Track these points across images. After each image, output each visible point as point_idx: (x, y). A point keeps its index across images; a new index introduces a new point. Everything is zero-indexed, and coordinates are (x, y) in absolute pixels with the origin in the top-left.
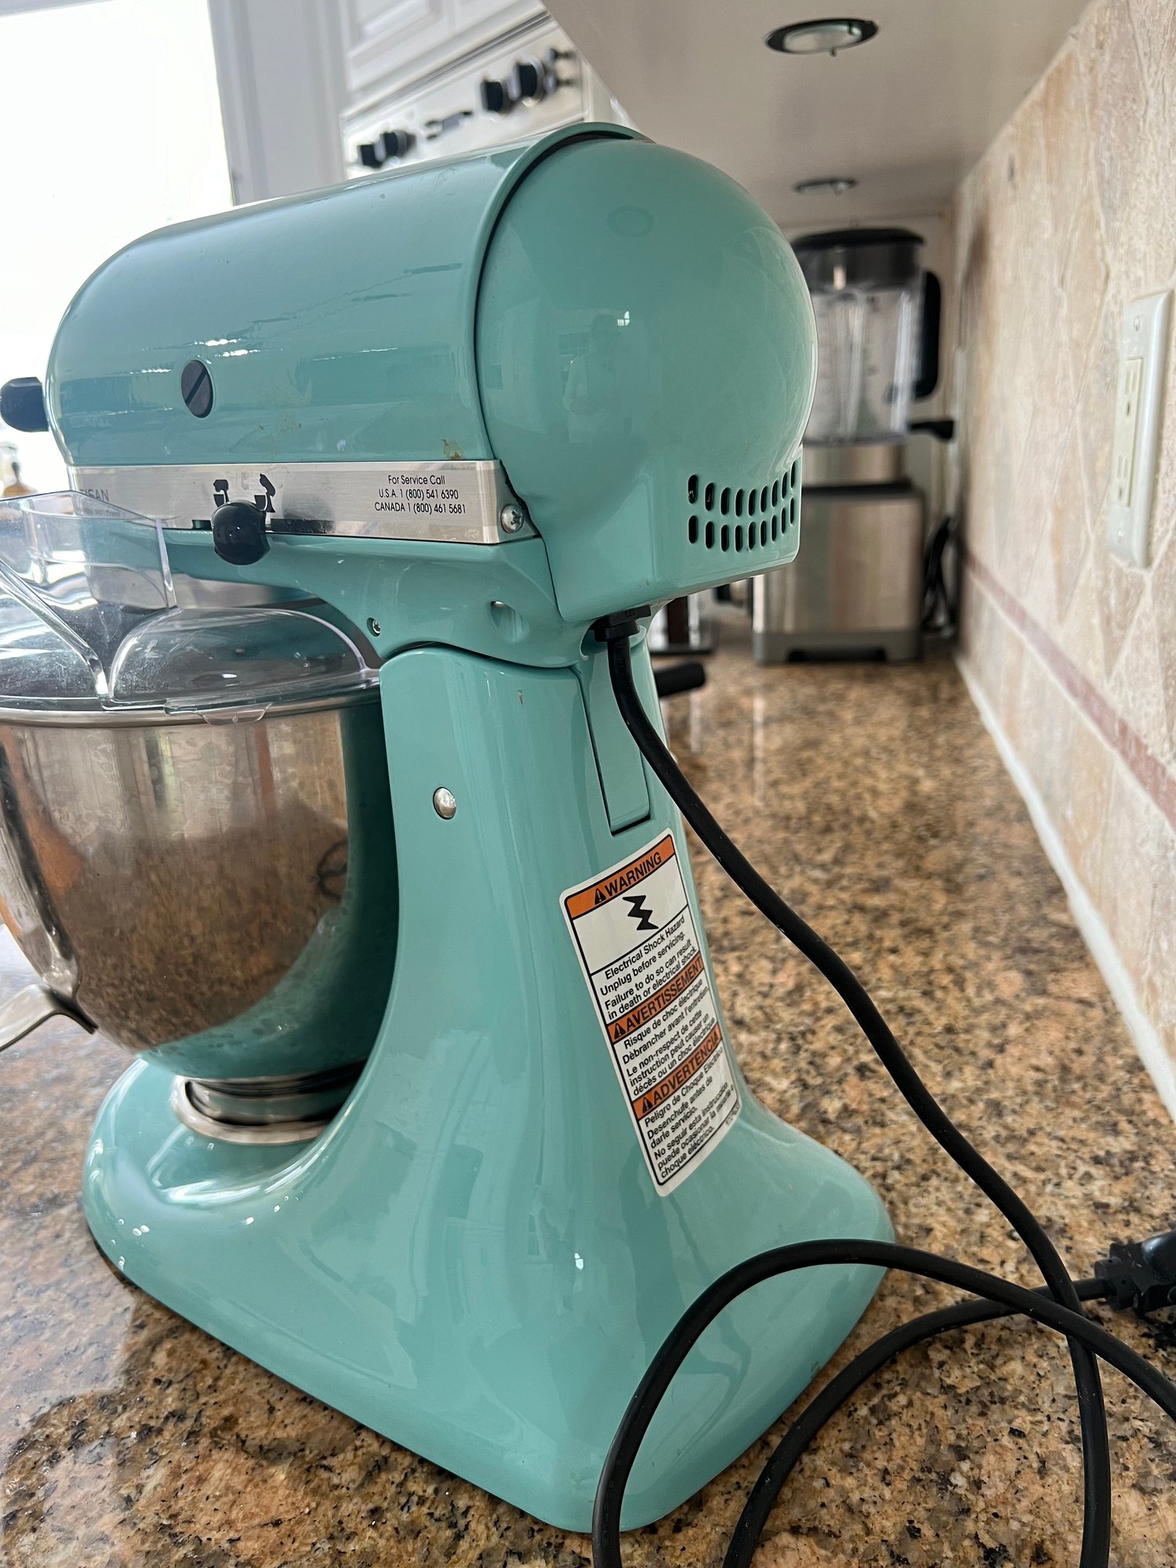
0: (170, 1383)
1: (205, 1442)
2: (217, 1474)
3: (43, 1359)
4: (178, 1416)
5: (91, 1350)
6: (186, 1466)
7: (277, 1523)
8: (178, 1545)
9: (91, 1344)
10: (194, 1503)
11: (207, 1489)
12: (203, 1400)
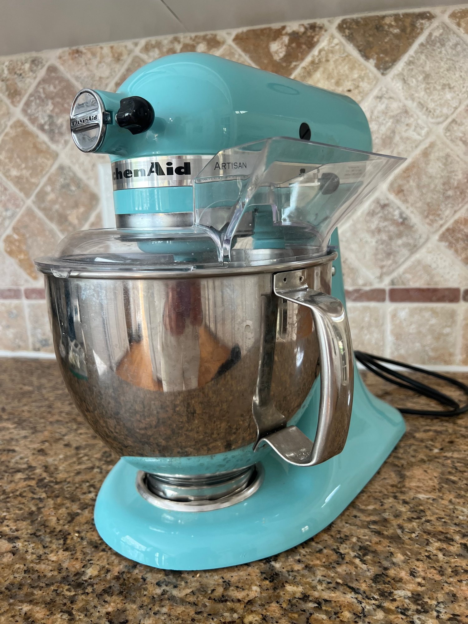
0: (381, 502)
1: (404, 489)
2: (414, 484)
3: (382, 540)
4: (395, 497)
5: (372, 527)
6: (414, 491)
7: (426, 471)
8: (443, 487)
9: (369, 528)
10: (426, 487)
11: (421, 485)
12: (386, 493)
